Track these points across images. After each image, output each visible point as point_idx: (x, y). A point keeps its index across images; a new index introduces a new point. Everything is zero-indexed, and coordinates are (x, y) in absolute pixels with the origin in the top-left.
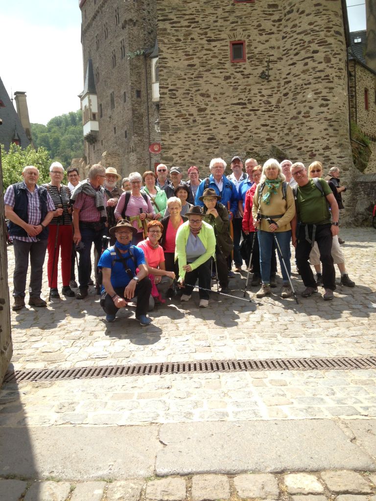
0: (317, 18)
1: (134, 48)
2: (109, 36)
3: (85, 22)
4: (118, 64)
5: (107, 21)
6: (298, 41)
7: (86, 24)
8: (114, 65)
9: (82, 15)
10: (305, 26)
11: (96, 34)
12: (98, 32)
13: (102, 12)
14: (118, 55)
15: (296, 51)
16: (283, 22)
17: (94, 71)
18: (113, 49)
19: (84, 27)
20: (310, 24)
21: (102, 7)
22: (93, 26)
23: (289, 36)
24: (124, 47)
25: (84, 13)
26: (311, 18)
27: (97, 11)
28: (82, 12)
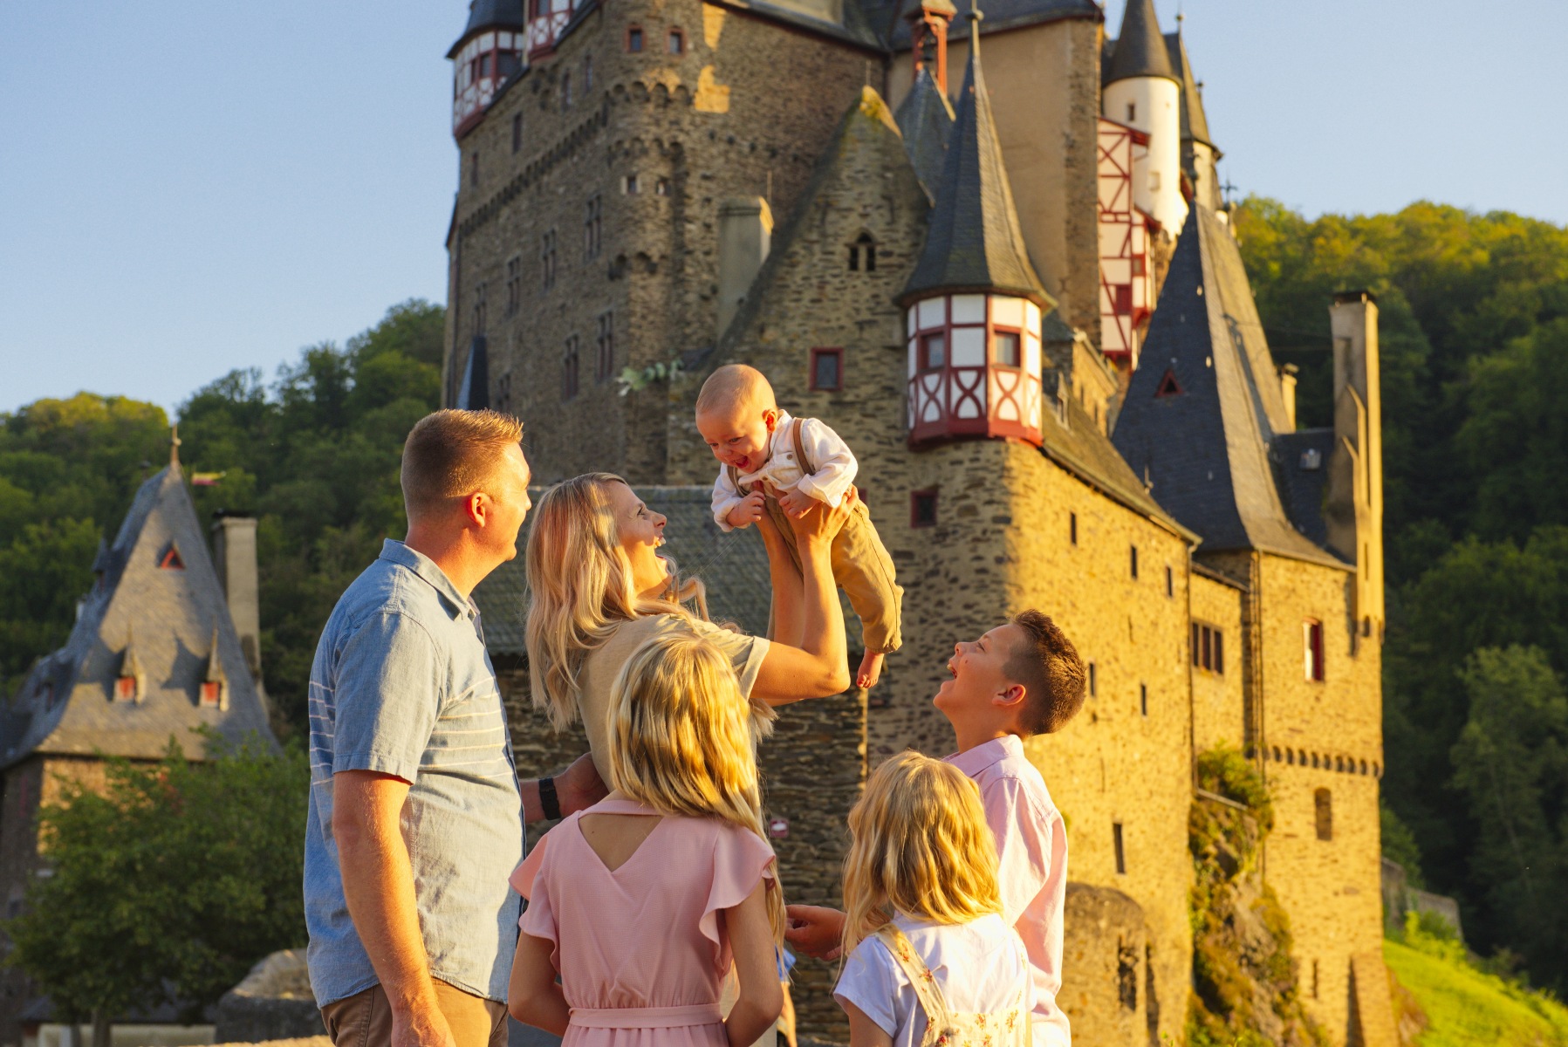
0: (978, 598)
1: (646, 350)
2: (561, 285)
3: (473, 198)
4: (584, 393)
5: (557, 228)
6: (944, 636)
7: (475, 207)
8: (571, 389)
9: (462, 165)
10: (957, 611)
11: (509, 258)
12: (518, 252)
13: (539, 188)
14: (589, 361)
15: (941, 655)
16: (922, 588)
17: (491, 384)
18: (570, 334)
19: (464, 215)
20: (968, 607)
21: (543, 172)
22: (501, 220)
23: (931, 620)
24: (610, 337)
25: (470, 163)
26: (970, 596)
27: (520, 177)
28: (462, 154)
